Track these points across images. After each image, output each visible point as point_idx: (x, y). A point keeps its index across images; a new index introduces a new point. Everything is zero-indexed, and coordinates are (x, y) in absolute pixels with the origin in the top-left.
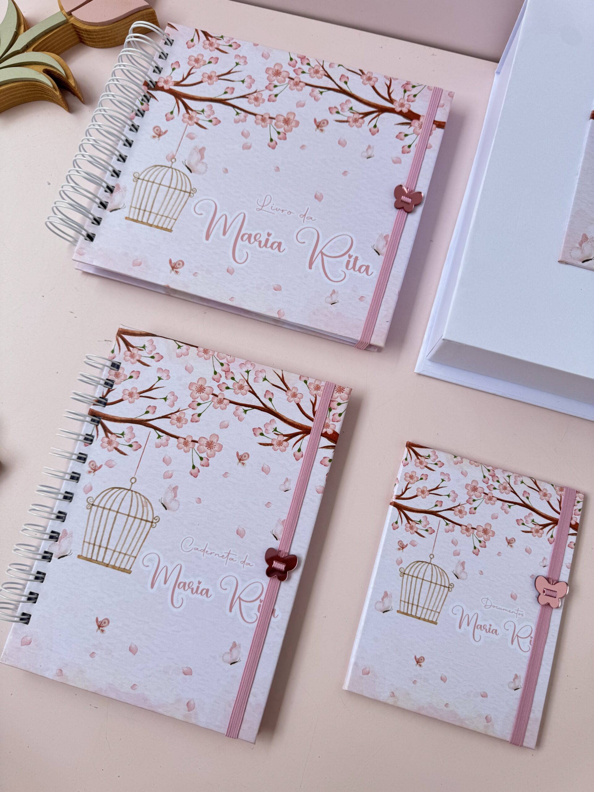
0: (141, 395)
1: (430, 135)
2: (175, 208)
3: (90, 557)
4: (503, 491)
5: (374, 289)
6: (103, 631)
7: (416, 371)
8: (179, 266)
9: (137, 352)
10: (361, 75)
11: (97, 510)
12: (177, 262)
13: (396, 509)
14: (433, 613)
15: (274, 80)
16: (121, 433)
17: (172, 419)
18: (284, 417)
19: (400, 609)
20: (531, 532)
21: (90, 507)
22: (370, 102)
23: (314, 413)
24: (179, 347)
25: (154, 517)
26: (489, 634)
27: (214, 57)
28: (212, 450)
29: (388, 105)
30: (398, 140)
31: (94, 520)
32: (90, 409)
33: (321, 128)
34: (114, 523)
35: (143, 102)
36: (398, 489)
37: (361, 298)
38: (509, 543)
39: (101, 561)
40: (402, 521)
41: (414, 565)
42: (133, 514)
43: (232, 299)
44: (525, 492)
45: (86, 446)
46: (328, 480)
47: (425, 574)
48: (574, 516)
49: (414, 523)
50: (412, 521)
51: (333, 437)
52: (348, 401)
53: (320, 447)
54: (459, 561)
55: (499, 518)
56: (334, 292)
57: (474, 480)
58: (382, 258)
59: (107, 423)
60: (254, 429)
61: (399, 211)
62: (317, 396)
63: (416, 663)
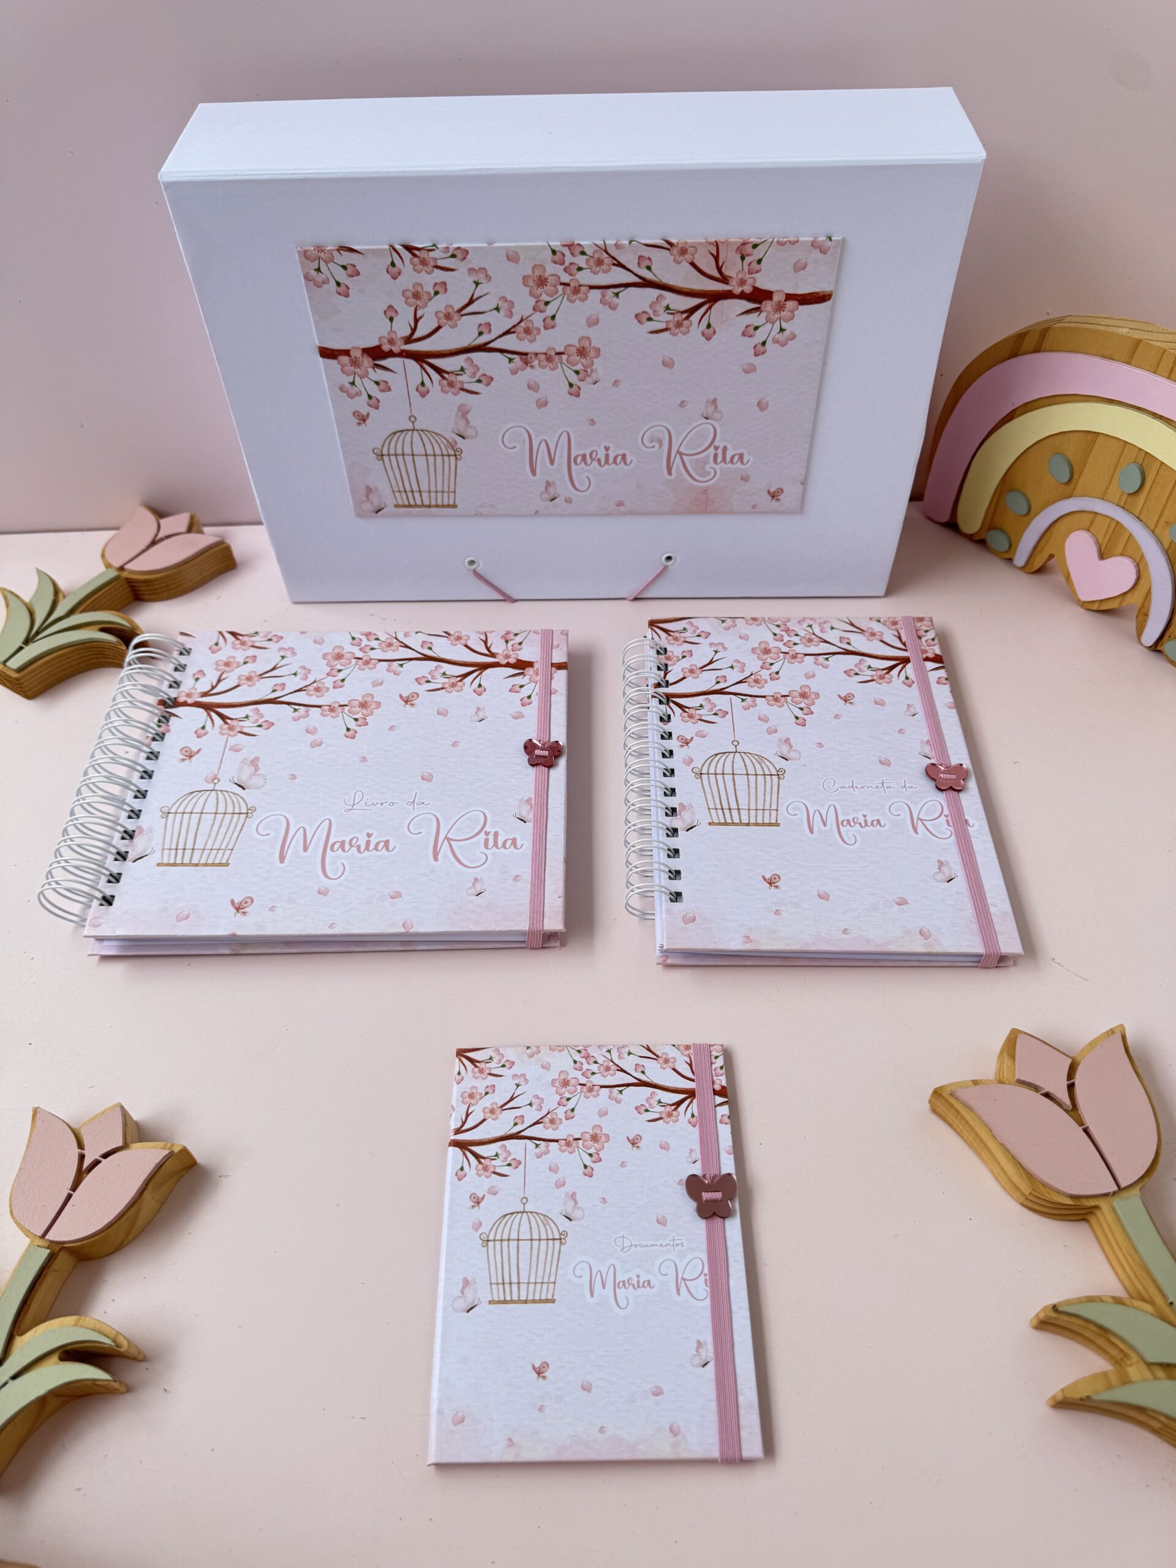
4: (606, 1073)
8: (247, 905)
12: (242, 901)
13: (457, 1149)
14: (545, 1286)
19: (493, 1297)
20: (661, 1118)
26: (640, 1291)
36: (456, 1118)
38: (633, 1144)
40: (469, 1164)
41: (500, 1223)
47: (521, 1231)
49: (489, 1160)
50: (484, 1158)
54: (567, 1194)
55: (609, 1113)
57: (562, 1072)
63: (536, 1375)
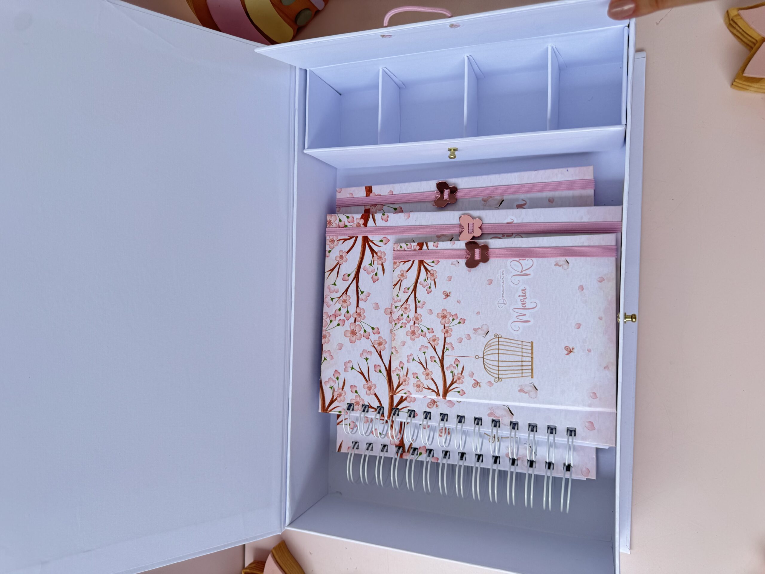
4: (408, 309)
14: (524, 347)
19: (529, 376)
20: (434, 280)
26: (528, 295)
38: (448, 296)
40: (456, 388)
41: (489, 371)
47: (494, 360)
49: (455, 376)
54: (474, 333)
63: (572, 353)
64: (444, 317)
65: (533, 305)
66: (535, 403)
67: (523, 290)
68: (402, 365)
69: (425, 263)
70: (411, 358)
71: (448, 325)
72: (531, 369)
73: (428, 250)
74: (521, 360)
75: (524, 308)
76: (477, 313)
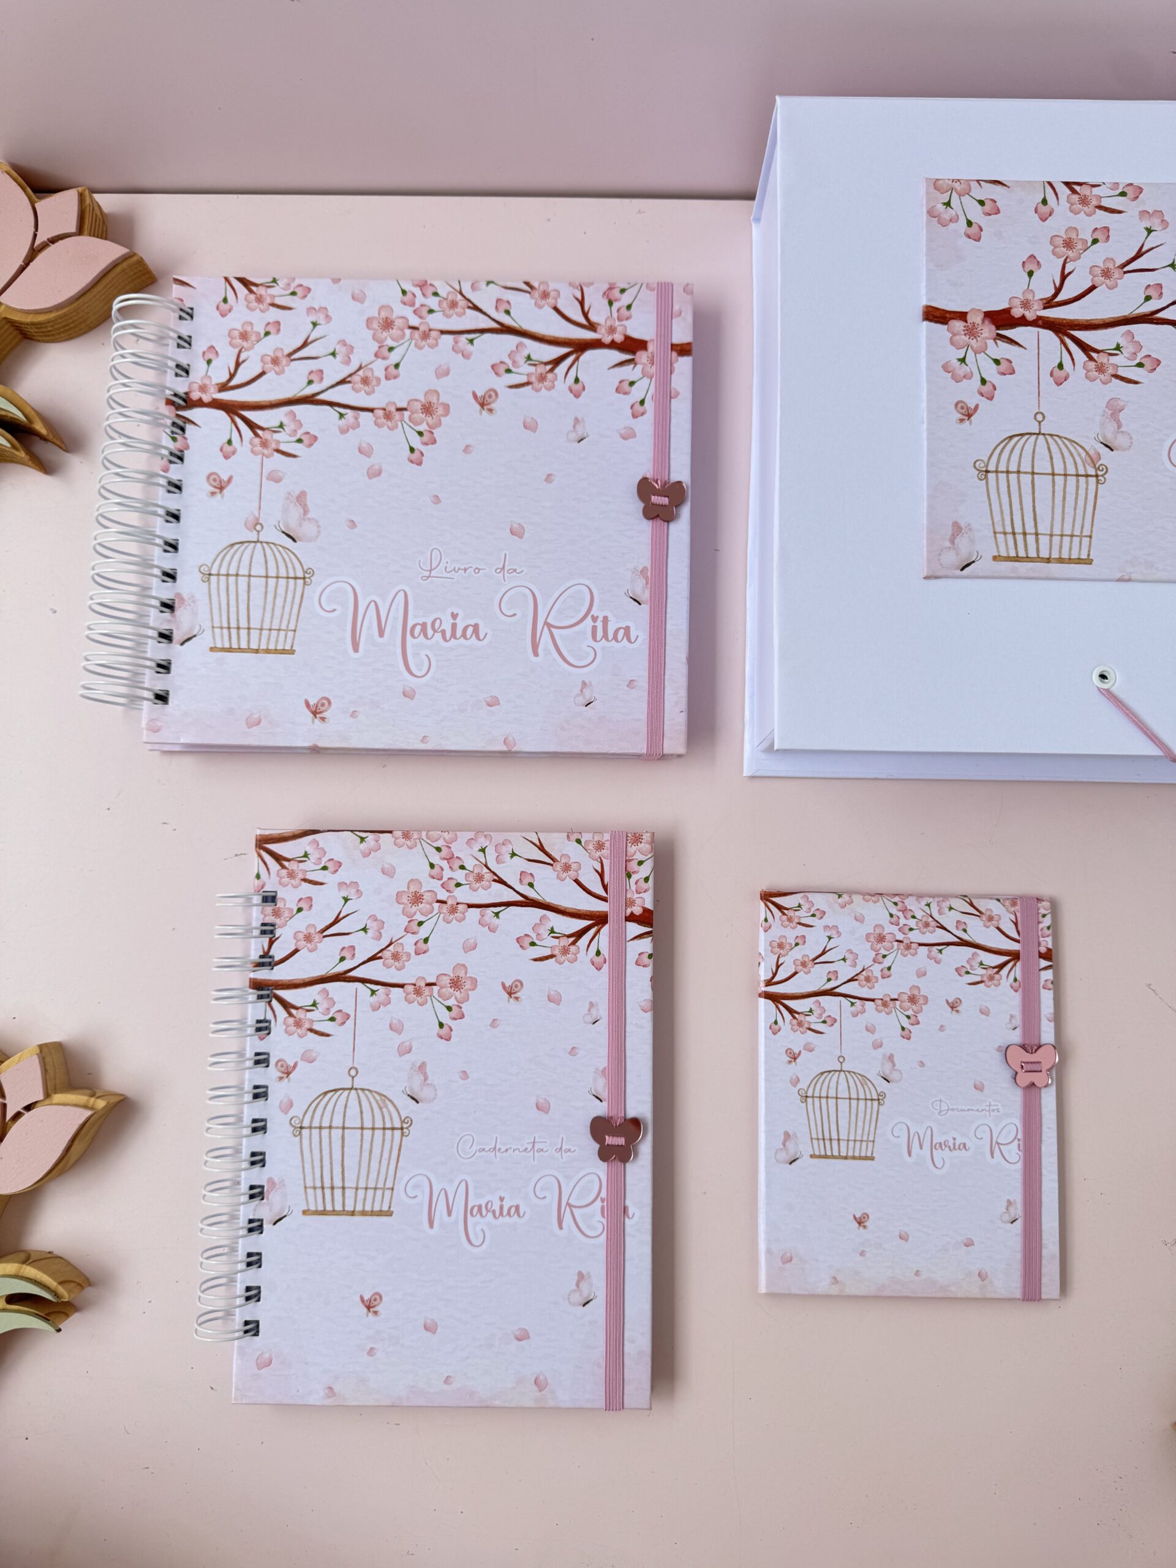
0: (326, 933)
1: (671, 374)
2: (287, 610)
3: (322, 1209)
4: (926, 930)
5: (646, 664)
6: (376, 1313)
7: (747, 772)
8: (324, 708)
9: (298, 867)
10: (529, 293)
11: (311, 1135)
12: (318, 703)
13: (770, 1002)
14: (864, 1144)
15: (386, 338)
16: (311, 1003)
17: (386, 959)
18: (559, 907)
19: (814, 1151)
20: (982, 982)
21: (298, 1133)
22: (558, 338)
23: (605, 888)
24: (362, 839)
25: (403, 1119)
26: (956, 1153)
27: (271, 321)
28: (462, 990)
29: (588, 335)
30: (621, 395)
31: (311, 1151)
32: (250, 979)
33: (489, 407)
34: (343, 1147)
35: (175, 436)
36: (765, 971)
37: (631, 684)
38: (952, 1008)
39: (341, 1209)
40: (784, 1018)
41: (818, 1080)
42: (368, 1124)
43: (424, 739)
44: (958, 922)
45: (261, 1039)
46: (653, 988)
47: (839, 1089)
48: (1041, 939)
49: (802, 1015)
50: (798, 1013)
51: (645, 918)
52: (653, 854)
53: (628, 939)
54: (884, 1055)
55: (928, 973)
56: (584, 684)
57: (877, 925)
58: (645, 608)
59: (285, 994)
60: (518, 940)
61: (653, 523)
62: (604, 860)
63: (857, 1225)
64: (913, 999)
65: (939, 1163)
66: (767, 1159)
67: (964, 1145)
68: (818, 914)
69: (1015, 965)
70: (833, 933)
71: (898, 1007)
72: (826, 1155)
73: (1040, 970)
74: (841, 1138)
75: (933, 1147)
76: (922, 1062)
